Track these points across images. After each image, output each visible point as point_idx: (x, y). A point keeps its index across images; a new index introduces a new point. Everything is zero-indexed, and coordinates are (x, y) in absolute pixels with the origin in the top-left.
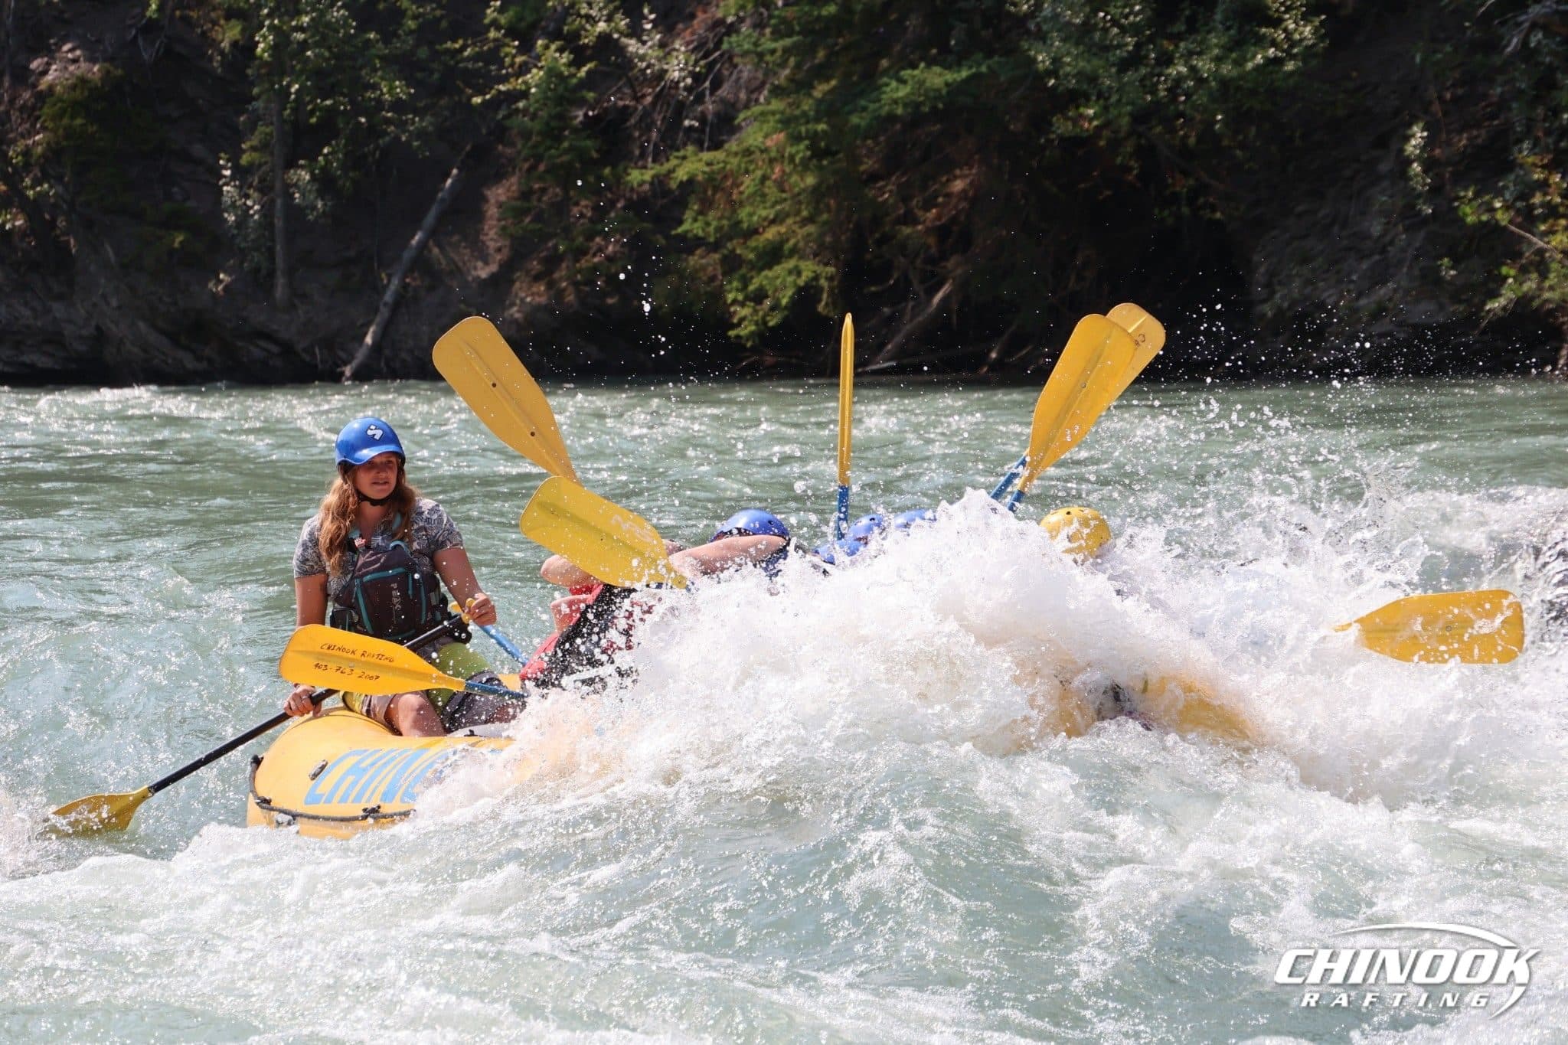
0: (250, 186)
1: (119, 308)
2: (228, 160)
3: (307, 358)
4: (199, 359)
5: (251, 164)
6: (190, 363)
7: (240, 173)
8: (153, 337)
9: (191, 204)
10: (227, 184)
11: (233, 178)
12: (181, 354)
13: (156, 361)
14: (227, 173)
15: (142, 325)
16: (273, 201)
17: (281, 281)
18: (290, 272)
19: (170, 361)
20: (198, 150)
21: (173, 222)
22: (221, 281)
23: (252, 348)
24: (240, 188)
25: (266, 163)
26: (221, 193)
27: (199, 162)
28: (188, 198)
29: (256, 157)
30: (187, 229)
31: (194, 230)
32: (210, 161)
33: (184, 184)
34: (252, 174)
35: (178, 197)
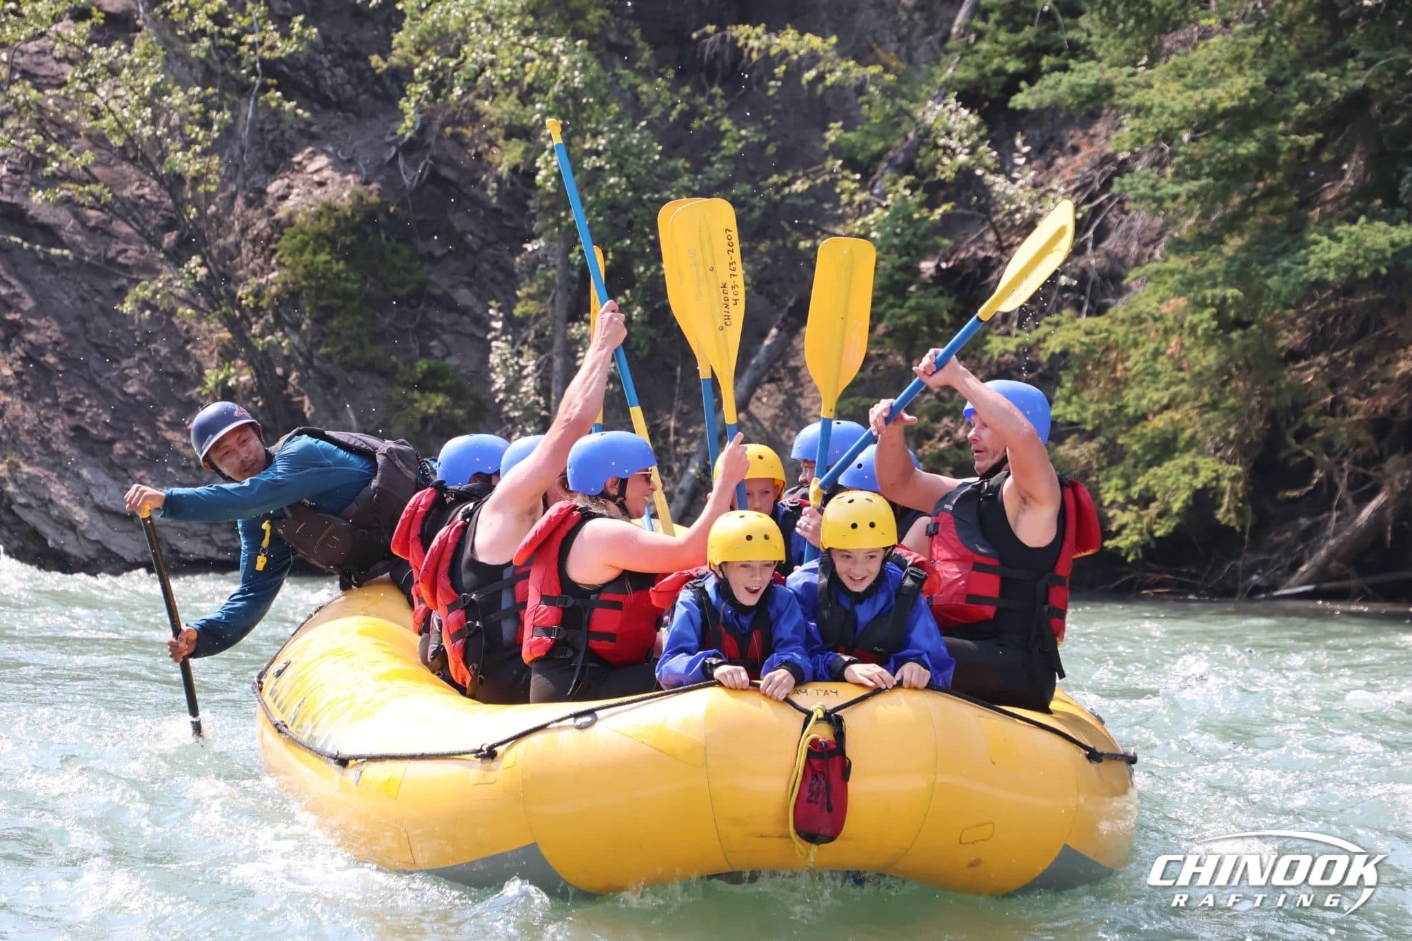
0: (524, 342)
2: (500, 309)
5: (527, 316)
7: (514, 325)
9: (452, 361)
10: (496, 338)
11: (504, 331)
14: (498, 325)
16: (550, 360)
20: (464, 296)
21: (429, 382)
24: (513, 344)
25: (544, 314)
26: (488, 350)
27: (464, 311)
28: (449, 354)
29: (532, 307)
30: (447, 391)
31: (457, 394)
32: (478, 310)
33: (445, 337)
34: (528, 327)
35: (437, 353)
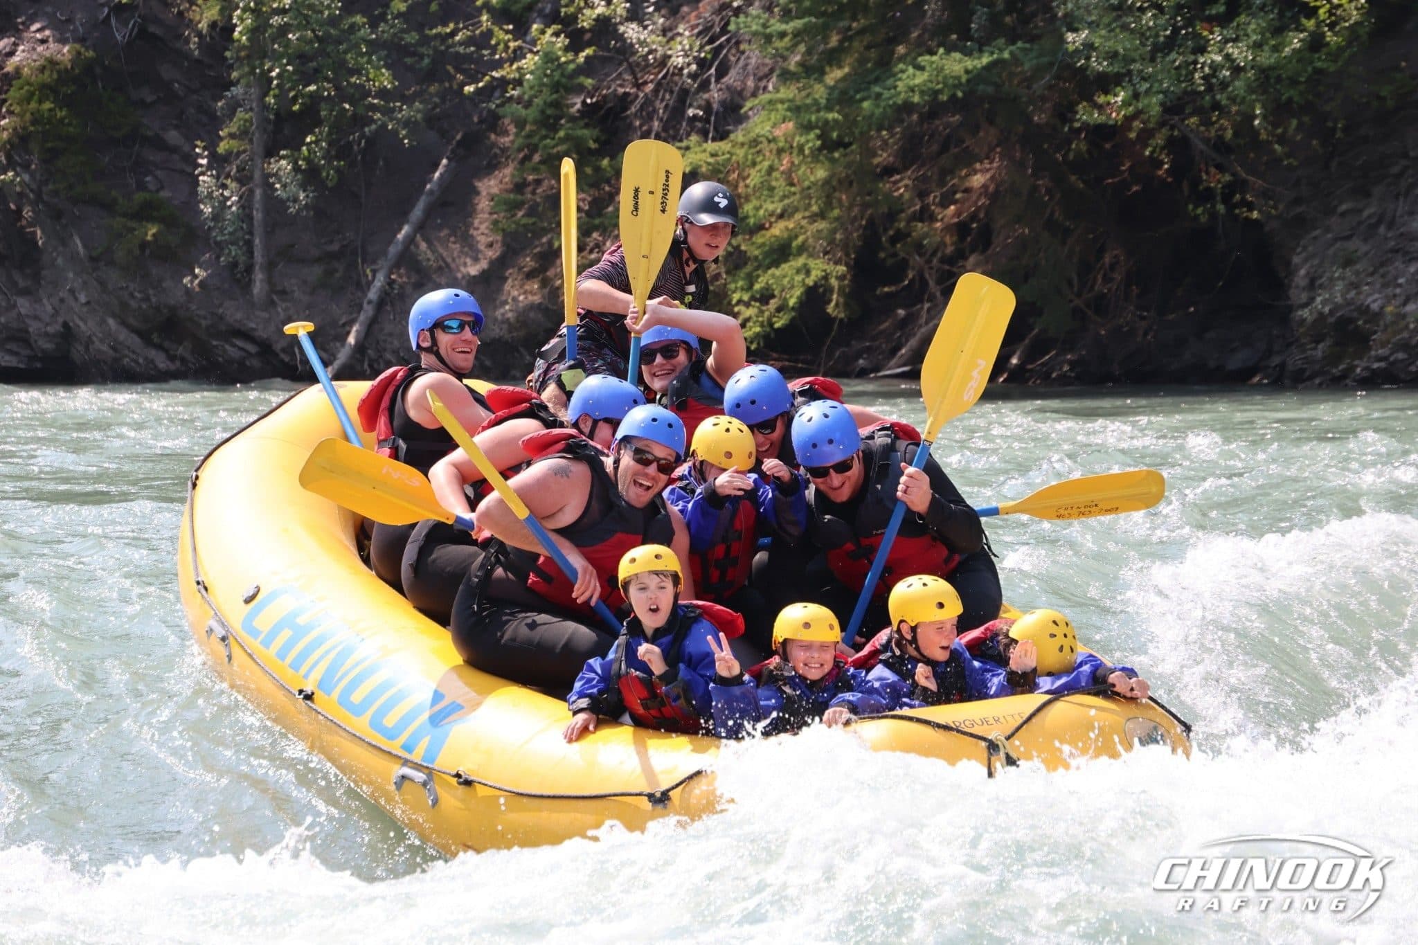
0: (228, 176)
1: (88, 303)
2: (205, 148)
3: (287, 359)
4: (172, 358)
5: (229, 153)
6: (162, 363)
7: (218, 162)
8: (124, 335)
9: (164, 194)
10: (203, 174)
11: (210, 167)
12: (153, 353)
13: (126, 361)
14: (204, 162)
15: (111, 321)
16: (251, 191)
17: (259, 276)
18: (270, 266)
19: (141, 361)
20: (173, 137)
21: (146, 212)
22: (196, 277)
23: (227, 347)
24: (217, 177)
25: (244, 151)
26: (197, 183)
27: (174, 150)
28: (162, 188)
29: (234, 144)
30: (161, 220)
31: (169, 222)
32: (186, 148)
33: (159, 173)
34: (230, 163)
35: (152, 187)
